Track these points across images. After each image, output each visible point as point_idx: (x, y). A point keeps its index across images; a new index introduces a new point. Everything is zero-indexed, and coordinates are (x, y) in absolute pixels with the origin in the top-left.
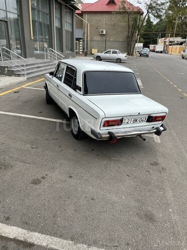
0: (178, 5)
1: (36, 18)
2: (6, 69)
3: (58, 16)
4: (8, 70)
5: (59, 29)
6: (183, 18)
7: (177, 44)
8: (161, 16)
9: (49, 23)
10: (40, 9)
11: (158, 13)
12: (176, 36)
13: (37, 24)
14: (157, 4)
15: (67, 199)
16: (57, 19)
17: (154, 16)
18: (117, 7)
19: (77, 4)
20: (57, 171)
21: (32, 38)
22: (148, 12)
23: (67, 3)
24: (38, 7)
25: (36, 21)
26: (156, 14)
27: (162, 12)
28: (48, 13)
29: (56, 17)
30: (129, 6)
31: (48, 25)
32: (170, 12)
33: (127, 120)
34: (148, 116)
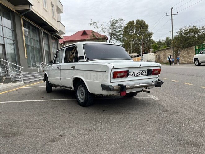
0: (129, 33)
1: (29, 43)
2: (4, 78)
3: (47, 43)
4: (6, 78)
5: (48, 52)
6: (134, 40)
7: (135, 57)
8: (120, 38)
9: (39, 47)
10: (32, 37)
11: (118, 37)
12: (133, 52)
13: (30, 48)
14: (117, 32)
15: (96, 147)
16: (46, 45)
17: (116, 39)
18: (89, 36)
19: (60, 35)
20: (75, 129)
21: (26, 57)
22: (111, 37)
23: (52, 34)
24: (30, 36)
25: (28, 46)
26: (117, 38)
27: (120, 36)
28: (38, 40)
29: (44, 44)
30: (97, 35)
31: (39, 49)
32: (125, 38)
33: (131, 72)
34: (148, 69)
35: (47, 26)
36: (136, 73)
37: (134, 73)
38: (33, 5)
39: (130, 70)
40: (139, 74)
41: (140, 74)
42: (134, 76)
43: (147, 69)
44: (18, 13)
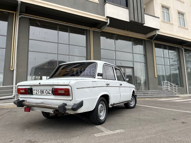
21: (156, 77)
33: (35, 90)
34: (53, 89)
35: (187, 43)
36: (40, 91)
37: (38, 91)
38: (159, 29)
39: (33, 88)
40: (43, 92)
41: (45, 93)
42: (38, 94)
43: (51, 88)
44: (149, 40)
